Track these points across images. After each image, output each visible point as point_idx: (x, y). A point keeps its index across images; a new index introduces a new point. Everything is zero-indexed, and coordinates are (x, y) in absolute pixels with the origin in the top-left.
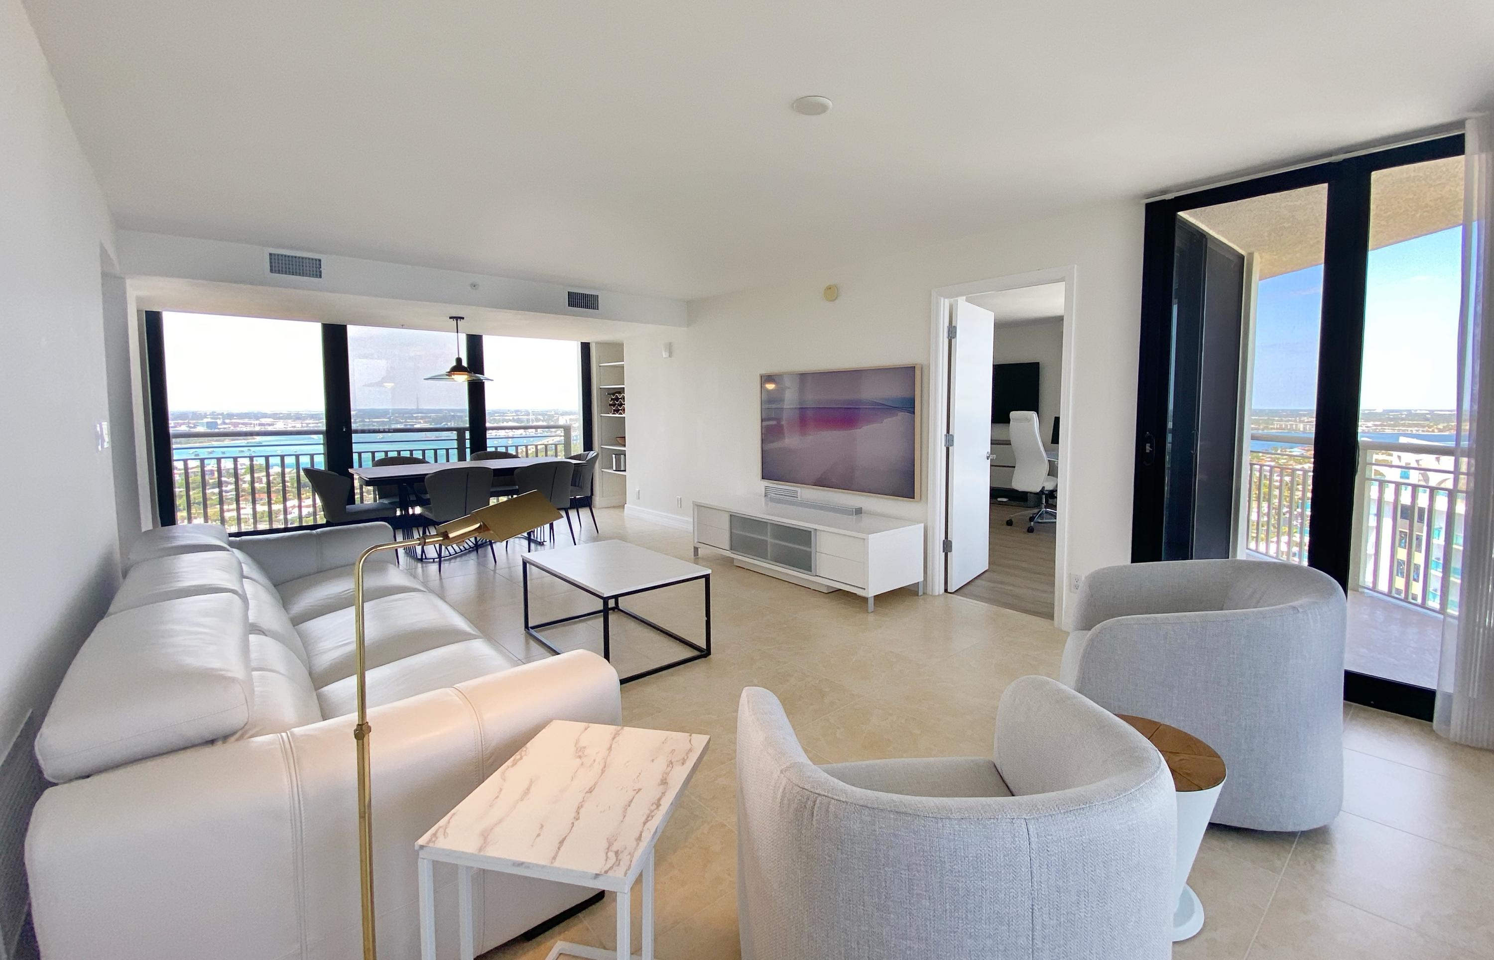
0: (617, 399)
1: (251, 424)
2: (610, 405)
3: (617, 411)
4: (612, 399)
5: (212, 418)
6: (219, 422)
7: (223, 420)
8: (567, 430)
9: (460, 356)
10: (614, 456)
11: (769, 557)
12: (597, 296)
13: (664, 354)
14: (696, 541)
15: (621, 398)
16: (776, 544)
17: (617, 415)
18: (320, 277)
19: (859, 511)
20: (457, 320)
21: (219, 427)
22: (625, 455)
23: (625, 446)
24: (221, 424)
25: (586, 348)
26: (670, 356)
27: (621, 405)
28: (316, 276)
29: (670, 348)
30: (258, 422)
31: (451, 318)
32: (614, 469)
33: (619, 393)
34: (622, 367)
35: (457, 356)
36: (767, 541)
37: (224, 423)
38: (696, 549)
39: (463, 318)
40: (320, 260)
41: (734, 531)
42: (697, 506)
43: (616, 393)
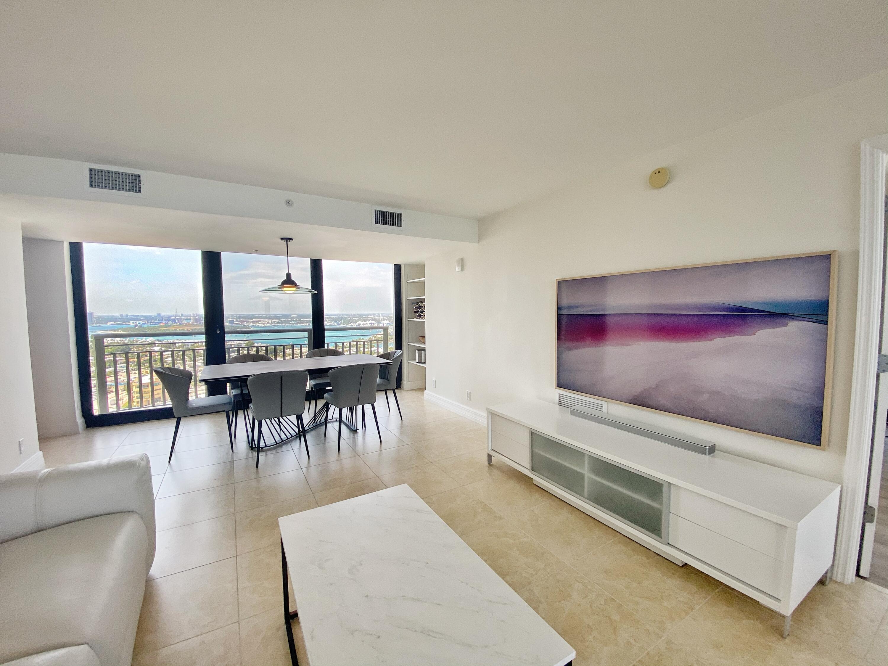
0: (420, 307)
1: (249, 321)
2: (415, 312)
3: (419, 316)
4: (416, 308)
5: (231, 319)
6: (235, 320)
7: (237, 319)
8: (385, 330)
9: (289, 272)
10: (417, 351)
11: (586, 494)
12: (401, 214)
13: (457, 268)
14: (490, 448)
15: (423, 307)
16: (597, 482)
17: (420, 320)
18: (140, 191)
19: (712, 450)
20: (287, 241)
21: (235, 323)
22: (425, 351)
23: (425, 343)
24: (235, 322)
25: (398, 269)
26: (462, 269)
27: (423, 312)
28: (136, 191)
29: (462, 263)
30: (252, 320)
31: (282, 239)
32: (417, 361)
33: (422, 302)
34: (423, 283)
35: (287, 272)
36: (583, 476)
37: (237, 321)
38: (490, 457)
39: (292, 239)
40: (139, 176)
41: (536, 450)
42: (492, 414)
43: (418, 303)
